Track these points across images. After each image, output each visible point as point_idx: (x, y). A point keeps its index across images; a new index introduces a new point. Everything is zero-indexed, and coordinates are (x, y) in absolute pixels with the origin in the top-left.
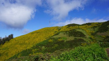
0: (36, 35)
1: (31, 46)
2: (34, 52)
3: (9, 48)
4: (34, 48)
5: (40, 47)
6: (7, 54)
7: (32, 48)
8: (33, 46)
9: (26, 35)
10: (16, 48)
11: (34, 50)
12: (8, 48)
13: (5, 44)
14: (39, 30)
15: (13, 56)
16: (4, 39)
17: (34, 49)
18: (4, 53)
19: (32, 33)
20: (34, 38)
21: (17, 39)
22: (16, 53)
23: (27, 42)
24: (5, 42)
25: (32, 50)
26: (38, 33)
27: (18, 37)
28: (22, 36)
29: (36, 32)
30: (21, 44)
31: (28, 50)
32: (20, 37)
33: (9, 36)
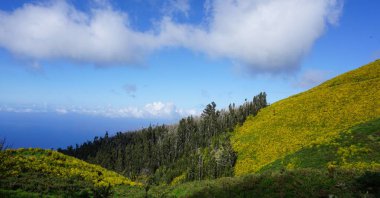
0: (350, 92)
1: (331, 133)
2: (347, 158)
3: (258, 138)
4: (343, 140)
5: (371, 137)
6: (253, 156)
7: (337, 140)
8: (342, 134)
9: (310, 91)
10: (279, 139)
11: (345, 150)
12: (256, 135)
13: (247, 123)
14: (362, 68)
15: (273, 164)
16: (241, 109)
17: (348, 145)
18: (246, 149)
19: (334, 84)
20: (344, 102)
21: (278, 109)
22: (280, 154)
23: (314, 117)
24: (245, 119)
25: (336, 149)
26: (358, 79)
27: (283, 103)
28: (296, 96)
29: (350, 80)
30: (294, 125)
31: (322, 147)
32: (290, 100)
33: (255, 99)
